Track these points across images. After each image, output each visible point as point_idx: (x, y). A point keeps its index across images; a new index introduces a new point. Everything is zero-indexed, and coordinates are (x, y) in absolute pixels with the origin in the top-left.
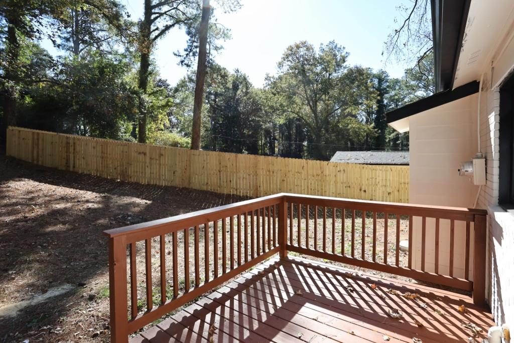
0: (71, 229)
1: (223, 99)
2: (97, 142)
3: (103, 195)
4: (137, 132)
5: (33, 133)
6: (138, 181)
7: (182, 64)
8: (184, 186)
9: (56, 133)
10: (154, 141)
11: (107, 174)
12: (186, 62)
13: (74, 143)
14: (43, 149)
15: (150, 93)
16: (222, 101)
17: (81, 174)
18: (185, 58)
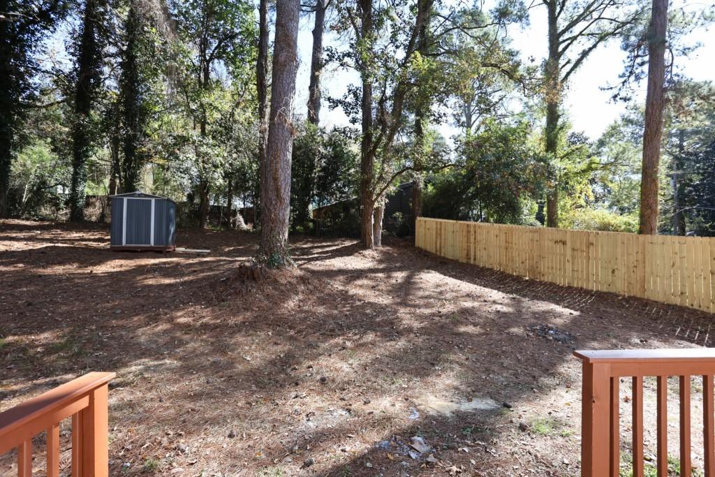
0: (484, 334)
1: (700, 139)
2: (500, 229)
3: (511, 296)
4: (545, 213)
5: (437, 222)
6: (554, 282)
7: (614, 100)
8: (632, 295)
9: (455, 221)
10: (570, 223)
11: (513, 269)
12: (623, 94)
13: (475, 232)
14: (445, 239)
15: (562, 155)
16: (698, 143)
17: (483, 267)
18: (620, 89)
